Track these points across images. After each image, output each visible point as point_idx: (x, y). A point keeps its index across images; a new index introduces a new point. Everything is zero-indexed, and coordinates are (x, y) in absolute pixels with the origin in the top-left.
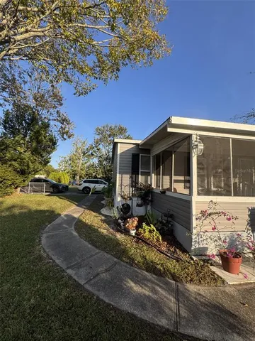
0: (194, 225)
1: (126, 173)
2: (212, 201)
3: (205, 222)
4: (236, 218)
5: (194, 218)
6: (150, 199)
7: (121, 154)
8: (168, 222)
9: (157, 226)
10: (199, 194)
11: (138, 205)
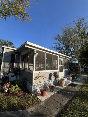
0: (33, 82)
1: (7, 62)
2: (39, 72)
3: (37, 80)
4: (45, 78)
5: (33, 79)
6: (19, 73)
7: (5, 53)
8: (24, 82)
9: (19, 85)
10: (35, 70)
11: (12, 76)
